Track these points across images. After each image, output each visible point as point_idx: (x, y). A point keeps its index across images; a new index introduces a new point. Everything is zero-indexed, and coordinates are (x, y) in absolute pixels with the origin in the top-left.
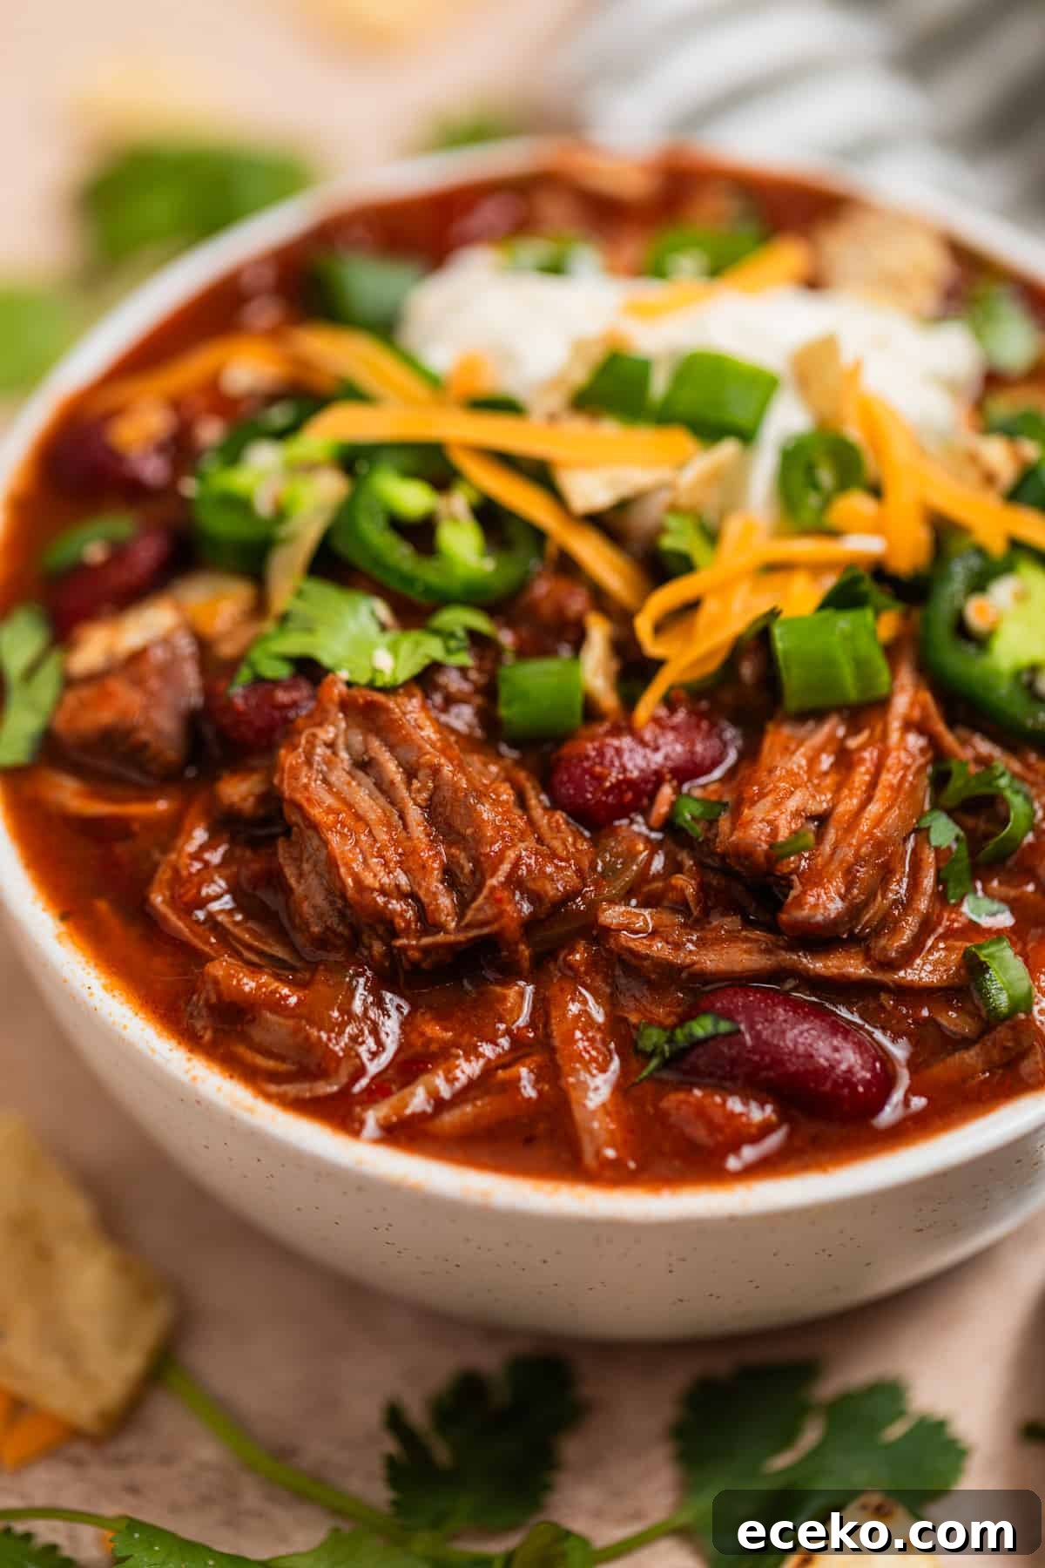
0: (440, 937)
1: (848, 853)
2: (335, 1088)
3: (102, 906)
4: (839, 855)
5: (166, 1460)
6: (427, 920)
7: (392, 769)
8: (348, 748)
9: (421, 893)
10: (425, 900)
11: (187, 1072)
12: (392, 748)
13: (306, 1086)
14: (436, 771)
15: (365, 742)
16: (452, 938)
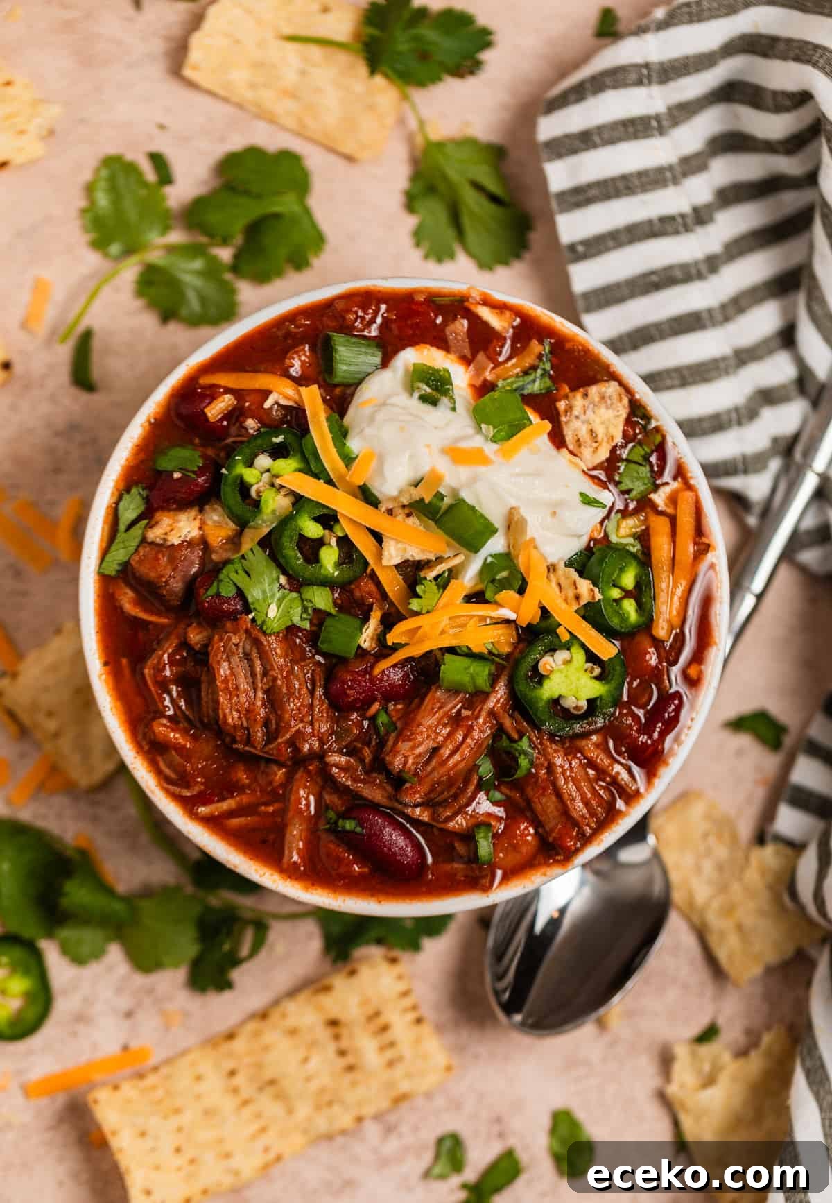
0: (253, 750)
1: (436, 775)
2: (189, 794)
3: (124, 661)
4: (432, 776)
5: (114, 809)
6: (249, 740)
7: (258, 669)
8: (244, 648)
9: (251, 730)
10: (252, 734)
11: (132, 764)
12: (261, 659)
13: (179, 789)
14: (275, 679)
15: (251, 650)
16: (257, 752)
